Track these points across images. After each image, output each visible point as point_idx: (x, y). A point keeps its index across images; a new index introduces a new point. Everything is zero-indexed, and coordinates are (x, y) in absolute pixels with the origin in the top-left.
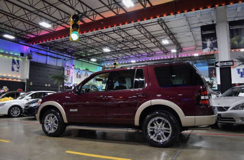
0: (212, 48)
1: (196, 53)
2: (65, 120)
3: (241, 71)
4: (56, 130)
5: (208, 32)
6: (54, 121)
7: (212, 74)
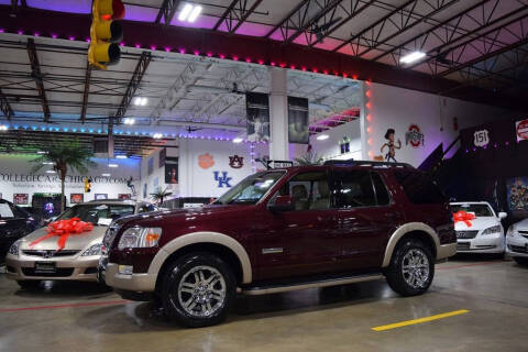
0: (261, 135)
1: (158, 131)
2: (248, 276)
3: (220, 175)
4: (220, 304)
5: (256, 106)
6: (212, 284)
7: (172, 176)
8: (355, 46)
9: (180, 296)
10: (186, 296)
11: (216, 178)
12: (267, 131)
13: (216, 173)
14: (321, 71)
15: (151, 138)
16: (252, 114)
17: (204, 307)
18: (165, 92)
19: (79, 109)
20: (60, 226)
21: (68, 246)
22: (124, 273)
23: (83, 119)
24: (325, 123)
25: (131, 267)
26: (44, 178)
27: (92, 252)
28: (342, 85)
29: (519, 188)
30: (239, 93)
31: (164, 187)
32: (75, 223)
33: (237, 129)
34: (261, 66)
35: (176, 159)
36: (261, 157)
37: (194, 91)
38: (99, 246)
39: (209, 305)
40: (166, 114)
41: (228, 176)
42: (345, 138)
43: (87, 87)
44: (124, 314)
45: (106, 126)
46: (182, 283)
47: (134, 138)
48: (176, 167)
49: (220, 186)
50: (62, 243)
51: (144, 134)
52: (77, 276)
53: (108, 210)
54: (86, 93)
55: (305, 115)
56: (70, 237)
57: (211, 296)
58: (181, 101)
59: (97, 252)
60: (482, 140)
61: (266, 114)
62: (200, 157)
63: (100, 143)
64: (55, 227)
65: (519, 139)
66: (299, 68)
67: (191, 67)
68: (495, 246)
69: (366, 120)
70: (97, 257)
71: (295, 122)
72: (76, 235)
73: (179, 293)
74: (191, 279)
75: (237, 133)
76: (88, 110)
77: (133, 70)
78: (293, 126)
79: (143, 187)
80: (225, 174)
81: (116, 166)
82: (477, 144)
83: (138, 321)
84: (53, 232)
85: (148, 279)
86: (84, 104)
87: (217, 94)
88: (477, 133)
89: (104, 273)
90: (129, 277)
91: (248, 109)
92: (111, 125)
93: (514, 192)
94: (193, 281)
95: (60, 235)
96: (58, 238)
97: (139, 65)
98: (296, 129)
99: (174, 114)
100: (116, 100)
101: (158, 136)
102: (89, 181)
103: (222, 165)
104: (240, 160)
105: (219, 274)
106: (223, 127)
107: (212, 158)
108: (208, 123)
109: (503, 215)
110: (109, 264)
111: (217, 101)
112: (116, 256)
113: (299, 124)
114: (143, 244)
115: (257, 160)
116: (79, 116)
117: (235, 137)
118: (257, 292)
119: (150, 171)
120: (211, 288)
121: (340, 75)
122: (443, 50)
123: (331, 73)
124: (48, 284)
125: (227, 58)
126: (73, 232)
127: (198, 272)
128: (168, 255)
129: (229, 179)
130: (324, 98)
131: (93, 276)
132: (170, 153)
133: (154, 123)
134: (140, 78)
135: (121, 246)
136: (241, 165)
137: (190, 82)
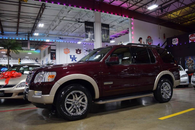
0: (91, 39)
1: (48, 39)
2: (97, 95)
3: (72, 57)
4: (85, 109)
5: (89, 27)
6: (81, 99)
7: (53, 57)
8: (128, 4)
9: (66, 105)
10: (69, 106)
11: (71, 58)
12: (94, 37)
13: (71, 56)
14: (114, 14)
15: (45, 42)
16: (87, 30)
17: (77, 110)
18: (51, 23)
19: (16, 30)
20: (6, 74)
21: (10, 83)
22: (37, 95)
23: (17, 34)
24: (113, 37)
25: (41, 92)
26: (2, 59)
27: (21, 85)
28: (121, 20)
29: (190, 60)
30: (81, 22)
31: (50, 61)
32: (13, 73)
33: (79, 38)
34: (91, 11)
35: (55, 50)
36: (88, 50)
37: (63, 22)
38: (24, 83)
39: (80, 109)
40: (51, 32)
41: (75, 57)
42: (121, 42)
43: (19, 20)
44: (37, 114)
45: (27, 37)
46: (67, 99)
47: (38, 42)
48: (55, 53)
49: (72, 61)
50: (7, 82)
51: (42, 40)
52: (14, 97)
53: (28, 68)
54: (18, 22)
55: (108, 31)
56: (11, 79)
57: (80, 105)
58: (57, 27)
59: (23, 86)
60: (175, 42)
61: (93, 30)
62: (64, 49)
63: (24, 44)
64: (4, 75)
65: (190, 41)
66: (105, 12)
67: (61, 11)
68: (185, 82)
69: (131, 34)
70: (23, 88)
71: (104, 34)
72: (14, 78)
73: (65, 104)
74: (71, 97)
75: (79, 40)
76: (20, 30)
77: (38, 13)
78: (103, 35)
79: (42, 62)
80: (74, 56)
81: (31, 53)
82: (173, 43)
83: (44, 117)
84: (3, 77)
85: (50, 98)
86: (18, 27)
87: (71, 24)
88: (173, 39)
89: (27, 95)
90: (40, 97)
91: (85, 28)
92: (29, 36)
93: (188, 62)
94: (72, 98)
95: (6, 78)
96: (5, 80)
97: (40, 11)
98: (105, 36)
99: (54, 32)
100: (31, 26)
101: (48, 41)
102: (20, 59)
103: (73, 53)
104: (80, 51)
105: (84, 94)
106: (73, 37)
107: (69, 50)
108: (67, 36)
109: (186, 70)
110: (30, 91)
111: (71, 27)
112: (33, 86)
113: (106, 35)
114: (46, 80)
115: (87, 51)
116: (16, 33)
117: (78, 41)
118: (101, 102)
119: (44, 55)
120: (80, 101)
121: (122, 15)
122: (163, 6)
123: (118, 15)
124: (3, 100)
125: (77, 7)
126: (12, 77)
127: (74, 94)
128: (60, 85)
129: (76, 58)
130: (114, 26)
131: (21, 97)
132: (52, 48)
133: (46, 35)
134: (41, 16)
135: (35, 82)
136: (80, 53)
137: (61, 18)
